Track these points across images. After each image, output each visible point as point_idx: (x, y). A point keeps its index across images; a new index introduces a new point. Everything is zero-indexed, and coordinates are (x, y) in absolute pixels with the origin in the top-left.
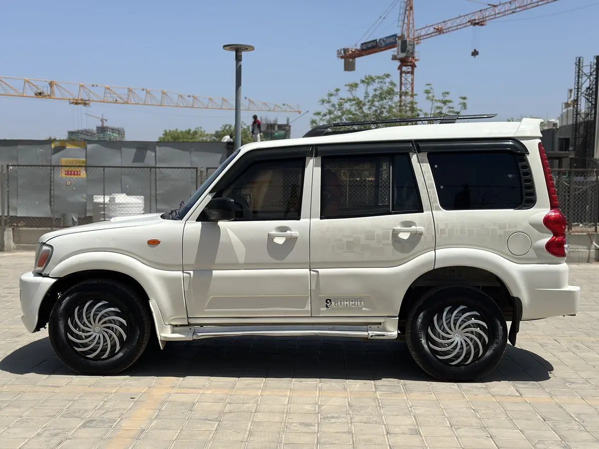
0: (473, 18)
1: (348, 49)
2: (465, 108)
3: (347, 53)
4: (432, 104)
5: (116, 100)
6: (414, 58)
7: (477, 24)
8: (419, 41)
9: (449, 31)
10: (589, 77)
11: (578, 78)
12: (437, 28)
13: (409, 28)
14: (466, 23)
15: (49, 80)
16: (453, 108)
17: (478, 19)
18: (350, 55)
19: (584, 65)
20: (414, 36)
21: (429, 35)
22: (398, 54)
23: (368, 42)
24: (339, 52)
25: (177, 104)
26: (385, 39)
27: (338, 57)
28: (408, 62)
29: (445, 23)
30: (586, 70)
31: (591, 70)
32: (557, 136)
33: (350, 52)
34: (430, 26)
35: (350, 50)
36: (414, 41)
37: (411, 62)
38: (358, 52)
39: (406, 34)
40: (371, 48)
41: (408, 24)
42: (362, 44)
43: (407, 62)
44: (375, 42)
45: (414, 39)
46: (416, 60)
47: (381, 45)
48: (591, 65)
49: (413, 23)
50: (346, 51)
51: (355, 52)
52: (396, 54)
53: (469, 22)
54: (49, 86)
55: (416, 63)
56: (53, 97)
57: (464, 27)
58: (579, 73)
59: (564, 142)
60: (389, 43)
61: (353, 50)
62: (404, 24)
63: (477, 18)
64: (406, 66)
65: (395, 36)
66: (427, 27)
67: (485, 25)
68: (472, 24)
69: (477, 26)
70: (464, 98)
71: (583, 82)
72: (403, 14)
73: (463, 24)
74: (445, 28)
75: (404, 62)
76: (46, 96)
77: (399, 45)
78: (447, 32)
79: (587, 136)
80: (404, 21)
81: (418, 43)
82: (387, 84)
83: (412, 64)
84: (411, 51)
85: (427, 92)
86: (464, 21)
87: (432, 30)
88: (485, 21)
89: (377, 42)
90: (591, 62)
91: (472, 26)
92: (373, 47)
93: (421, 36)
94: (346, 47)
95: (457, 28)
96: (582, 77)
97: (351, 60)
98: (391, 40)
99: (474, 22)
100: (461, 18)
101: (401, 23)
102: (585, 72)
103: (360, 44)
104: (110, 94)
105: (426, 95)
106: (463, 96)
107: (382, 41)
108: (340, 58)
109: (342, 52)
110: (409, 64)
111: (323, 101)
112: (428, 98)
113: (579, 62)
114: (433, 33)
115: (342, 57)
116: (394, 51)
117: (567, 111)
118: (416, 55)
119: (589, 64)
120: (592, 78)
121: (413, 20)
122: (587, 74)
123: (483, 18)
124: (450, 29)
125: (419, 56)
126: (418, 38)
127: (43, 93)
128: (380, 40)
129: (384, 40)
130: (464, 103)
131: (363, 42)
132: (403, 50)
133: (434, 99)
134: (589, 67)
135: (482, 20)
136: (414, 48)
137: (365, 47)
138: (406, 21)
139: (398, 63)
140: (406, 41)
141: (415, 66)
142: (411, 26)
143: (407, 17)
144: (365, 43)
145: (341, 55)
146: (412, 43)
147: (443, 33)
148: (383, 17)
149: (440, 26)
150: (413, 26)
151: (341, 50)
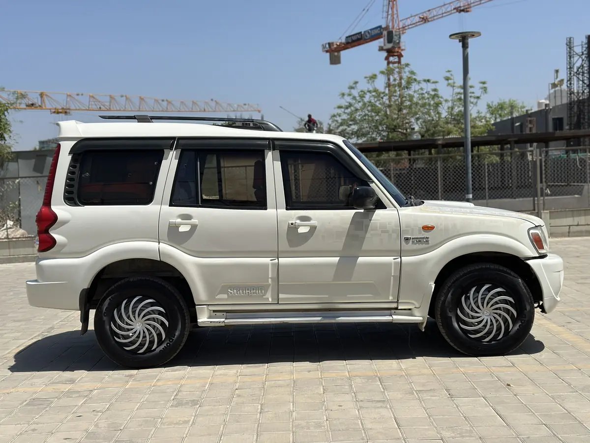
0: (458, 5)
1: (333, 43)
2: (486, 92)
3: (332, 47)
4: (453, 90)
5: (100, 108)
6: (399, 48)
7: (463, 11)
8: (404, 31)
9: (434, 20)
10: (580, 56)
11: (570, 58)
12: (423, 17)
13: (393, 18)
14: (451, 10)
15: (40, 92)
16: (473, 93)
17: (464, 6)
18: (336, 48)
19: (575, 44)
20: (399, 27)
21: (415, 25)
22: (385, 45)
23: (353, 35)
24: (324, 47)
25: (154, 108)
26: (370, 31)
27: (323, 51)
28: (395, 52)
29: (430, 12)
30: (578, 49)
31: (582, 49)
32: (551, 116)
33: (335, 46)
34: (415, 16)
35: (335, 43)
36: (400, 31)
37: (398, 52)
38: (343, 45)
39: (391, 25)
40: (356, 40)
41: (393, 15)
42: (347, 37)
43: (393, 52)
44: (360, 34)
45: (399, 29)
46: (402, 50)
47: (366, 36)
48: (582, 45)
49: (397, 14)
50: (331, 45)
51: (340, 45)
52: (382, 45)
53: (454, 9)
54: (39, 97)
55: (403, 53)
56: (44, 108)
57: (449, 15)
58: (570, 53)
59: (558, 122)
60: (374, 35)
61: (338, 44)
62: (388, 15)
63: (462, 5)
64: (393, 56)
65: (380, 27)
66: (411, 17)
67: (470, 11)
68: (457, 11)
69: (462, 13)
70: (484, 83)
71: (575, 62)
72: (386, 6)
73: (448, 12)
74: (430, 17)
75: (390, 52)
76: (37, 107)
77: (385, 36)
78: (432, 21)
79: (580, 114)
80: (388, 12)
81: (403, 33)
82: (407, 74)
83: (399, 54)
84: (398, 41)
85: (447, 79)
86: (449, 9)
87: (417, 19)
88: (471, 7)
89: (361, 35)
90: (582, 42)
91: (457, 13)
92: (358, 40)
93: (406, 26)
94: (330, 41)
95: (442, 16)
96: (573, 57)
97: (336, 54)
98: (377, 31)
99: (459, 9)
100: (446, 6)
101: (385, 15)
102: (577, 52)
103: (345, 38)
104: (94, 102)
105: (446, 82)
106: (483, 80)
107: (367, 34)
108: (325, 52)
109: (327, 46)
110: (396, 54)
111: (343, 95)
112: (449, 84)
113: (570, 42)
114: (419, 22)
115: (327, 51)
116: (380, 42)
117: (555, 91)
118: (402, 45)
119: (581, 44)
120: (583, 57)
121: (397, 11)
122: (579, 54)
123: (468, 5)
124: (435, 18)
125: (405, 46)
126: (404, 27)
127: (35, 105)
128: (365, 32)
129: (368, 32)
130: (485, 87)
131: (347, 35)
132: (390, 40)
133: (455, 85)
134: (581, 46)
135: (466, 7)
136: (400, 38)
137: (350, 41)
138: (390, 12)
139: (385, 54)
140: (392, 32)
141: (402, 56)
142: (395, 16)
143: (391, 8)
144: (350, 36)
145: (326, 49)
146: (398, 33)
147: (429, 21)
148: (366, 9)
149: (425, 15)
150: (397, 16)
151: (326, 44)
